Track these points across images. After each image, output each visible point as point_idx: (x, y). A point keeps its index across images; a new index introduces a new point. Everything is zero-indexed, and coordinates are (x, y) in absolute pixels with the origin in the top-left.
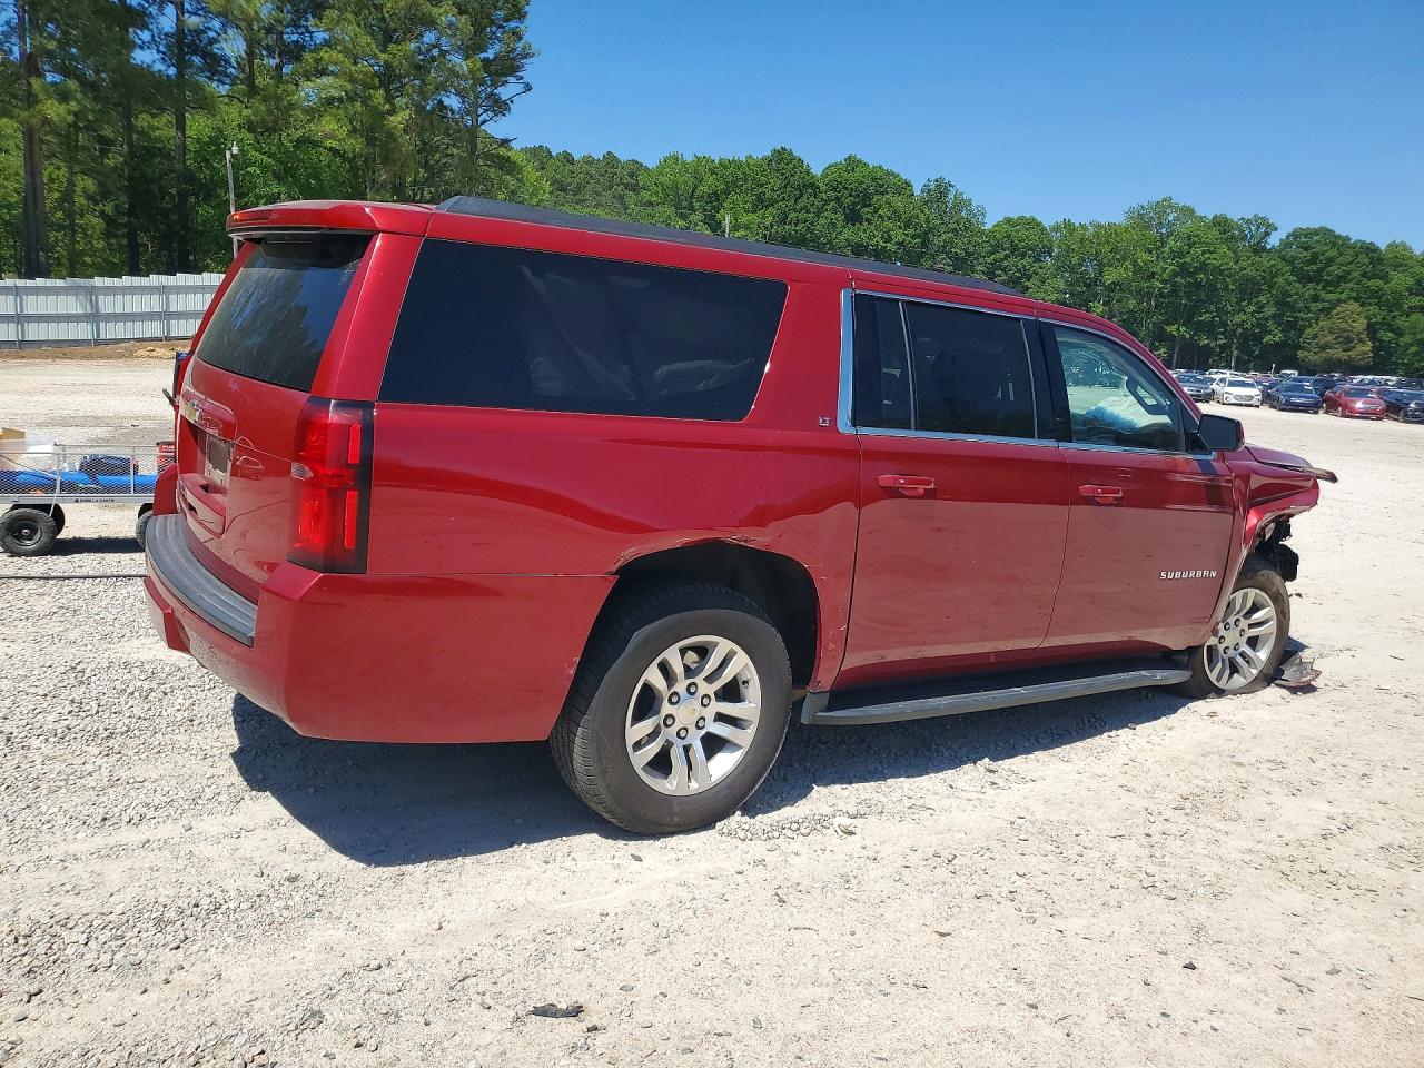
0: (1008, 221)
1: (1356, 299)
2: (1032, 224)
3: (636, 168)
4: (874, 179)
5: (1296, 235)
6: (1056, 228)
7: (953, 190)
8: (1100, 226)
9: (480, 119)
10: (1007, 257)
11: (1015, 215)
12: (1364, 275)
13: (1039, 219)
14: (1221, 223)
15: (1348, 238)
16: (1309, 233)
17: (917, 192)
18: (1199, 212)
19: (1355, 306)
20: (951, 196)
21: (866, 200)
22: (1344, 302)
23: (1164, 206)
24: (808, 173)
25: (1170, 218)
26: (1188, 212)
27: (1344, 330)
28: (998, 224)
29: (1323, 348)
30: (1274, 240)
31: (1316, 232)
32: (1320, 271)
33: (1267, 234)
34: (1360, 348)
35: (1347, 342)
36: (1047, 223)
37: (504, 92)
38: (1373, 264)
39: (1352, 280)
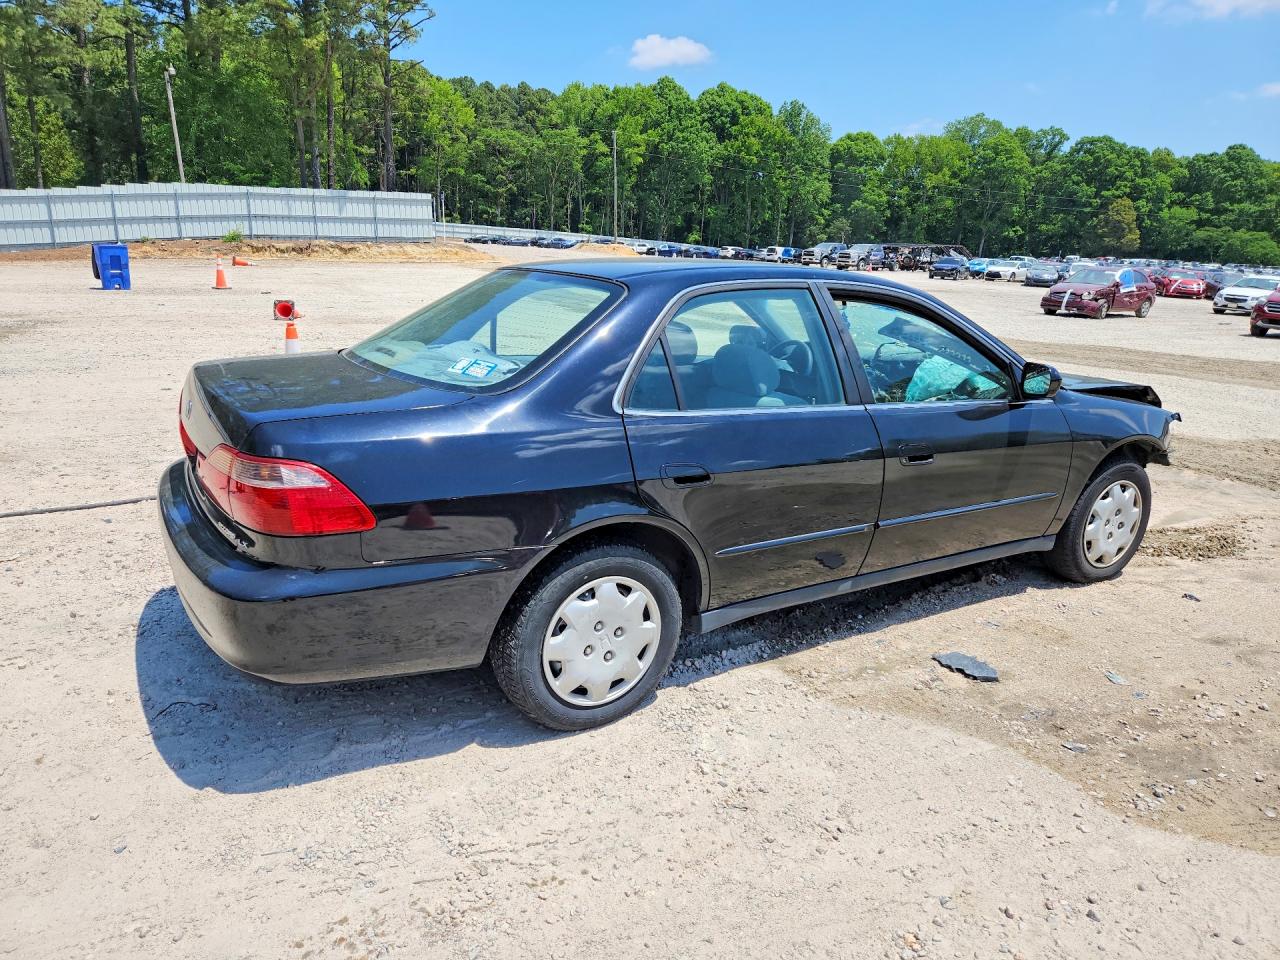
0: (849, 137)
1: (1129, 196)
2: (868, 139)
3: (544, 96)
4: (741, 102)
5: (1081, 143)
6: (888, 142)
7: (804, 112)
8: (923, 139)
9: (392, 44)
10: (847, 166)
11: (854, 132)
12: (1136, 174)
13: (874, 134)
14: (1023, 135)
15: (1124, 145)
16: (1092, 142)
17: (775, 112)
18: (1006, 125)
19: (1128, 202)
20: (803, 116)
21: (734, 120)
22: (1121, 197)
23: (977, 121)
24: (688, 99)
25: (982, 131)
26: (996, 126)
27: (1119, 222)
28: (841, 140)
29: (1101, 237)
30: (1066, 148)
31: (1099, 140)
32: (1100, 173)
33: (1060, 142)
34: (1130, 236)
35: (1118, 230)
36: (881, 137)
37: (411, 18)
38: (1143, 166)
39: (1126, 179)
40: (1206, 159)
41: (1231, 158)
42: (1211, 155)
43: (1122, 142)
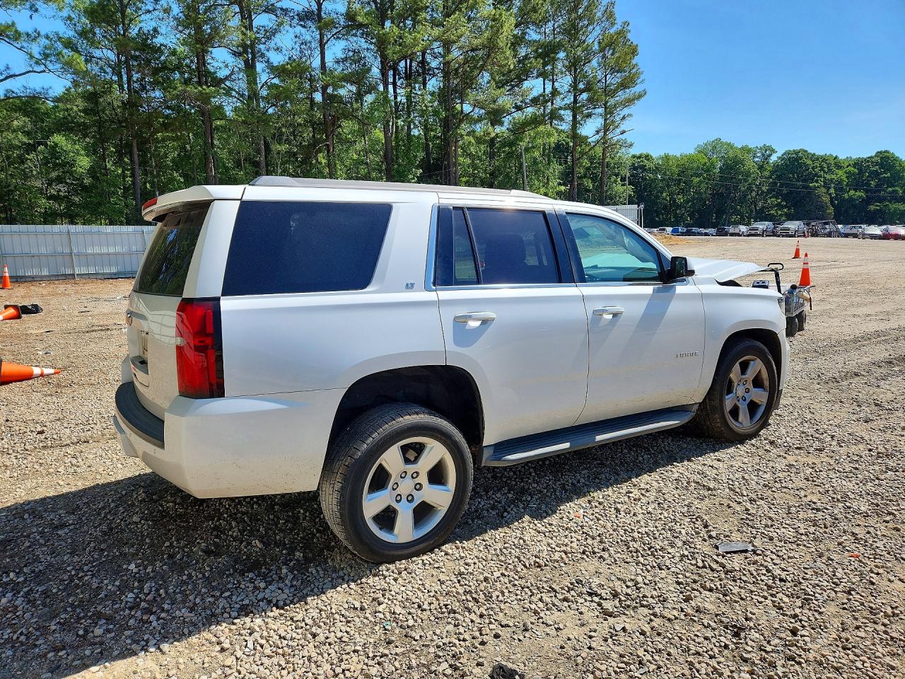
0: (634, 156)
1: (823, 186)
2: (648, 157)
5: (787, 153)
6: (661, 159)
8: (684, 156)
11: (639, 153)
14: (746, 149)
15: (814, 154)
16: (796, 152)
18: (735, 144)
19: (824, 190)
22: (818, 187)
23: (716, 145)
26: (730, 145)
27: (819, 202)
30: (774, 158)
31: (799, 152)
33: (771, 154)
34: (828, 211)
35: (822, 207)
38: (828, 167)
39: (820, 176)
40: (866, 160)
41: (882, 158)
42: (869, 158)
43: (813, 152)
